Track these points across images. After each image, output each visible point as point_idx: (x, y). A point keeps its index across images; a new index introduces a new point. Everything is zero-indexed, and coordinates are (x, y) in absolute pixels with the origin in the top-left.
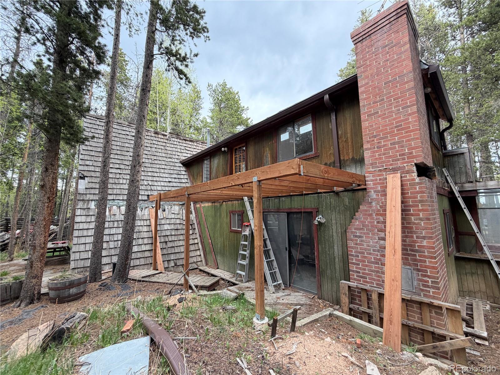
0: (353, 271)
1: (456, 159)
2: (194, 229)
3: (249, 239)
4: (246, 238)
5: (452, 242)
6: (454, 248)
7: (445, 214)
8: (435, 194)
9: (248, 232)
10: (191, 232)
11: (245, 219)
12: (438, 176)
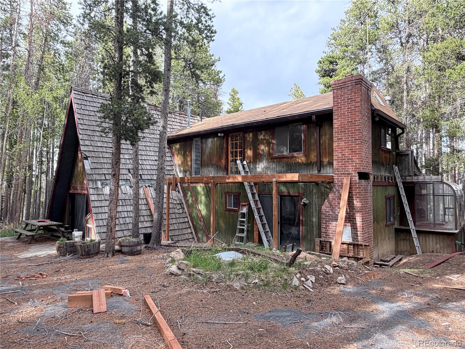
0: (323, 232)
1: (404, 157)
2: (184, 208)
3: (247, 216)
4: (243, 215)
5: (394, 218)
6: (396, 223)
7: (388, 198)
8: (370, 187)
9: (245, 210)
10: (181, 211)
11: (241, 200)
12: (384, 173)
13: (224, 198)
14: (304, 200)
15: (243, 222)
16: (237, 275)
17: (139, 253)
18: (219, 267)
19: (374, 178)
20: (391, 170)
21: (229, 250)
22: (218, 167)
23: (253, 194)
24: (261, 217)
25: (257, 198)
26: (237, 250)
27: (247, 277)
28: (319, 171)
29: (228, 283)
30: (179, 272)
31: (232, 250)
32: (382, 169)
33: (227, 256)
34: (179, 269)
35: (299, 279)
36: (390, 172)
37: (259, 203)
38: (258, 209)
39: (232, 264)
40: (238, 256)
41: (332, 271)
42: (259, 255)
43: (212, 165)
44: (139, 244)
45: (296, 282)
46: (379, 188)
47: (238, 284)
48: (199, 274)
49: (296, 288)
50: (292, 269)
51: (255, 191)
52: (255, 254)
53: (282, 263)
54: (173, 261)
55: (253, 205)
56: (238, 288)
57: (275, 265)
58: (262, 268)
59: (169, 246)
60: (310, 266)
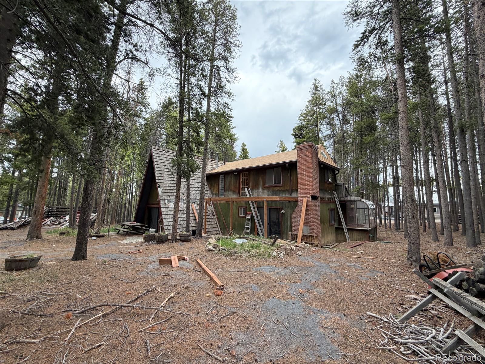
0: (293, 229)
1: (339, 187)
2: (214, 216)
3: (250, 220)
4: (249, 220)
5: (335, 221)
6: (336, 224)
7: (330, 210)
8: (318, 204)
9: (249, 217)
10: (212, 217)
11: (247, 211)
12: (328, 196)
13: (238, 209)
14: (283, 211)
15: (248, 223)
16: (244, 250)
17: (189, 241)
18: (235, 247)
19: (321, 199)
20: (332, 194)
21: (240, 238)
22: (234, 192)
23: (254, 208)
24: (258, 221)
25: (256, 210)
26: (245, 238)
27: (249, 251)
28: (291, 194)
29: (239, 254)
30: (214, 249)
31: (242, 238)
32: (326, 193)
33: (239, 241)
34: (214, 247)
35: (277, 253)
36: (331, 195)
37: (257, 212)
38: (257, 216)
39: (242, 245)
40: (245, 241)
41: (294, 249)
42: (256, 240)
43: (231, 190)
44: (189, 235)
45: (275, 254)
46: (324, 204)
47: (244, 254)
48: (224, 250)
49: (275, 257)
50: (273, 247)
51: (255, 206)
52: (254, 240)
53: (269, 245)
54: (210, 244)
55: (254, 214)
56: (245, 257)
57: (265, 245)
58: (258, 247)
59: (206, 237)
60: (283, 246)
